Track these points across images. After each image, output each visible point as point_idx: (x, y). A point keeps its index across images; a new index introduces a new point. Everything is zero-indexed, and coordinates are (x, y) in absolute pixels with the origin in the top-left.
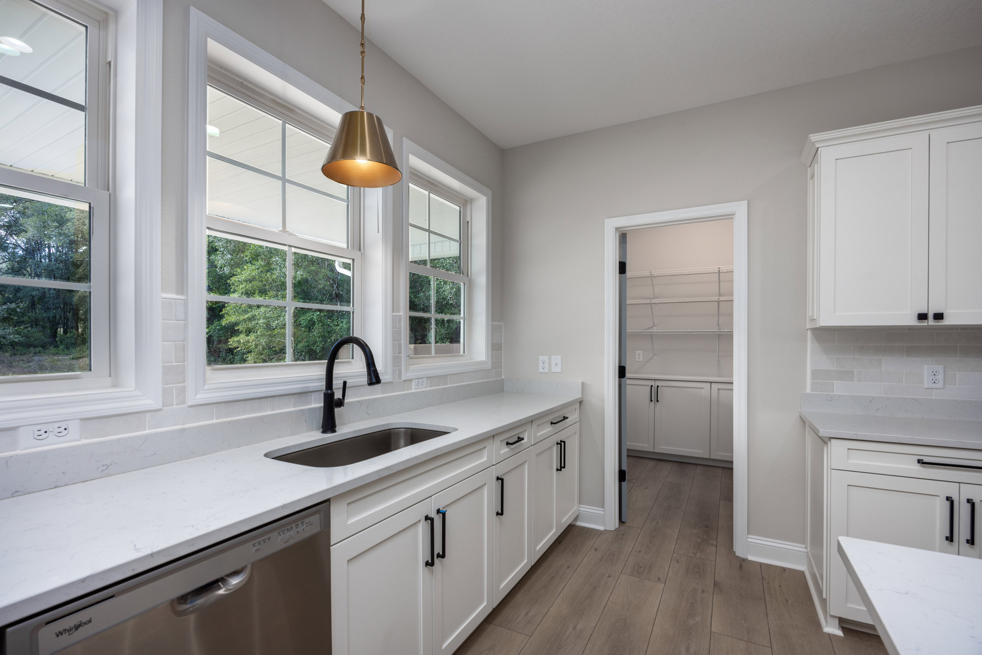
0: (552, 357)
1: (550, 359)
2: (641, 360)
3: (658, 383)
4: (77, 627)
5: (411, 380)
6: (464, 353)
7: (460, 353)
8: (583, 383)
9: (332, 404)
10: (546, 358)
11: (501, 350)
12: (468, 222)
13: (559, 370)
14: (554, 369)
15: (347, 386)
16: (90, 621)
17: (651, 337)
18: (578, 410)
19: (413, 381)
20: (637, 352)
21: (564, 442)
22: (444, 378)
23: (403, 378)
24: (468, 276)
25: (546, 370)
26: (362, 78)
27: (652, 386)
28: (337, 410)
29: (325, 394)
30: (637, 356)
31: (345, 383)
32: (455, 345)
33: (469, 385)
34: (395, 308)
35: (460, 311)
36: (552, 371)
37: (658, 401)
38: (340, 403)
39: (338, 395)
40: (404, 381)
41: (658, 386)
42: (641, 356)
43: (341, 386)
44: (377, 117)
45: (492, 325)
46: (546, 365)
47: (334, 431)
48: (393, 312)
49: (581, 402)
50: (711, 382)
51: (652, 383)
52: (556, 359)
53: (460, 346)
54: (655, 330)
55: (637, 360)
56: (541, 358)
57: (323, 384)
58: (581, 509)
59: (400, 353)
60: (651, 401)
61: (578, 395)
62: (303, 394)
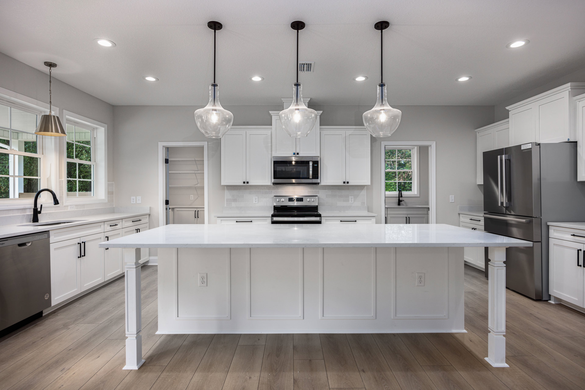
0: (137, 197)
1: (136, 198)
2: (193, 199)
3: (198, 209)
4: (3, 244)
5: (68, 206)
6: (93, 196)
7: (91, 196)
8: (150, 207)
9: (36, 213)
10: (134, 198)
11: (113, 194)
12: (95, 138)
13: (140, 202)
14: (138, 202)
15: (42, 207)
16: (4, 244)
18: (148, 218)
19: (69, 206)
20: (191, 195)
21: (139, 229)
22: (83, 205)
23: (64, 205)
24: (95, 162)
25: (135, 202)
26: (50, 102)
27: (195, 211)
28: (39, 215)
29: (34, 209)
31: (41, 205)
32: (89, 192)
33: (96, 209)
34: (60, 177)
35: (91, 177)
36: (138, 203)
37: (198, 217)
38: (40, 212)
39: (39, 210)
40: (64, 206)
41: (198, 211)
42: (193, 198)
43: (40, 207)
44: (56, 116)
45: (108, 184)
46: (135, 200)
47: (38, 222)
48: (59, 179)
49: (149, 215)
51: (196, 209)
52: (139, 198)
53: (91, 193)
55: (191, 199)
56: (132, 197)
57: (33, 206)
58: (150, 258)
59: (63, 195)
60: (195, 217)
61: (148, 212)
62: (25, 209)
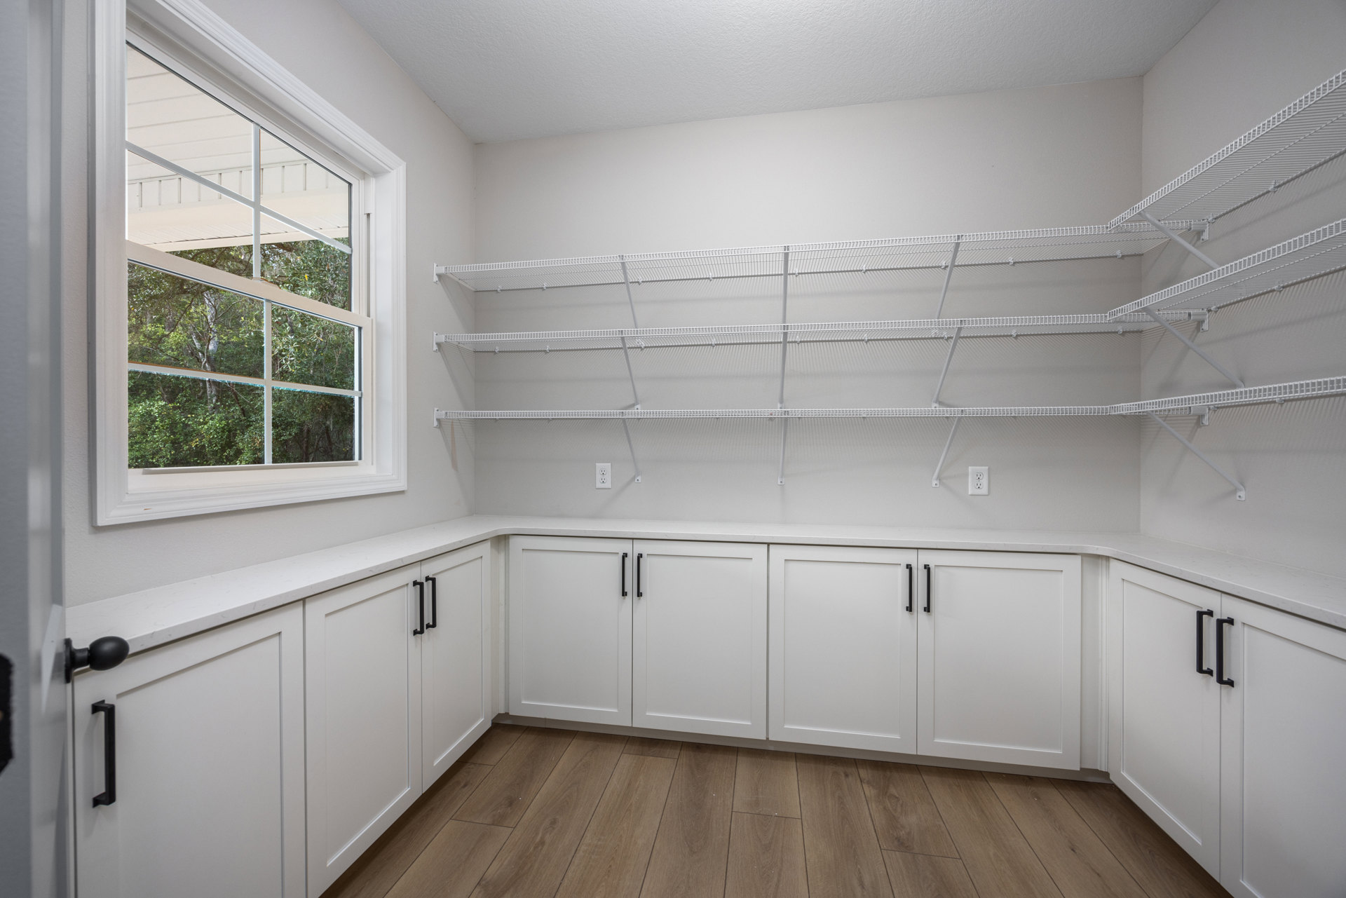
2: (608, 485)
3: (640, 547)
17: (625, 427)
20: (599, 465)
27: (625, 556)
30: (599, 477)
37: (639, 594)
41: (640, 556)
42: (608, 477)
50: (769, 544)
51: (625, 547)
54: (639, 411)
55: (599, 483)
60: (624, 594)
